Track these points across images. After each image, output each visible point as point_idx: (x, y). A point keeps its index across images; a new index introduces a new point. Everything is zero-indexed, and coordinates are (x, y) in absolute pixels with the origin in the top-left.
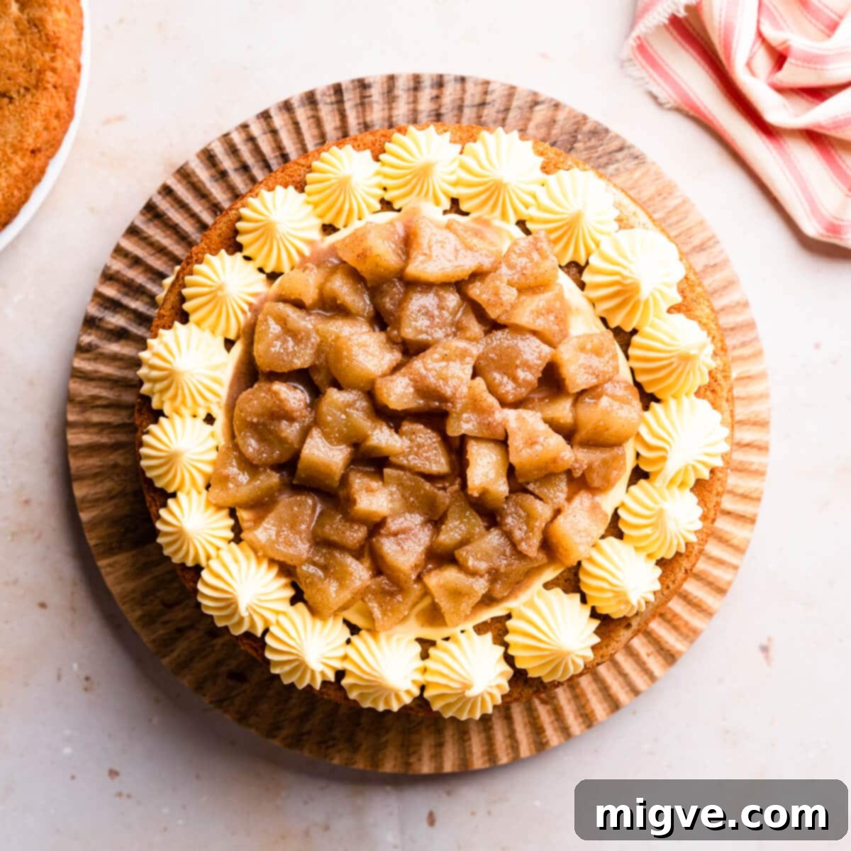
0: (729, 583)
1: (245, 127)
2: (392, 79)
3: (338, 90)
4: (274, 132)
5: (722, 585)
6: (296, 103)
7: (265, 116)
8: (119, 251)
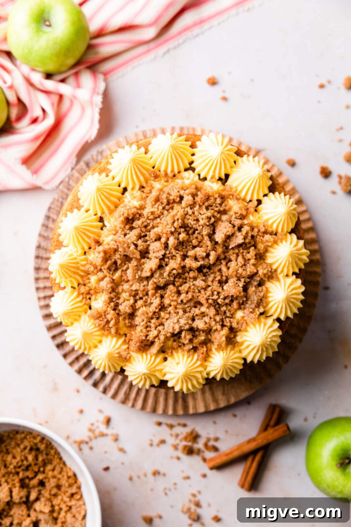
0: (279, 170)
1: (39, 299)
2: (40, 235)
3: (37, 257)
4: (45, 288)
5: (278, 173)
6: (37, 276)
7: (38, 289)
8: (71, 364)
